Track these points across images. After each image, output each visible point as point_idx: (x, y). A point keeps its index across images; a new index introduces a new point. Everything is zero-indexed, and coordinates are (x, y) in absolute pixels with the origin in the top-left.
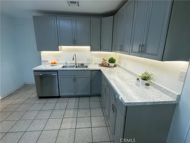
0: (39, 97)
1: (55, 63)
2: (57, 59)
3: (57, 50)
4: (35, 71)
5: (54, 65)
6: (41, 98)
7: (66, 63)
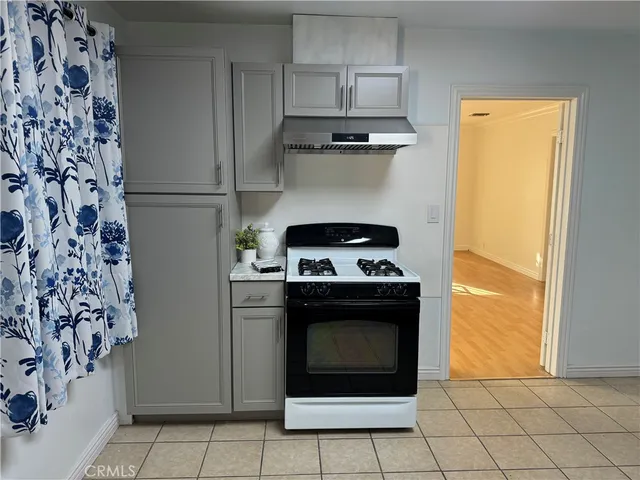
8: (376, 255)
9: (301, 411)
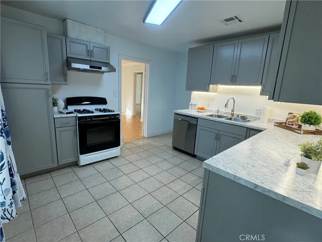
0: (174, 147)
1: (202, 109)
2: (209, 104)
3: (207, 90)
4: (176, 114)
5: (200, 110)
6: (175, 149)
7: (218, 111)
8: (102, 107)
9: (85, 159)
